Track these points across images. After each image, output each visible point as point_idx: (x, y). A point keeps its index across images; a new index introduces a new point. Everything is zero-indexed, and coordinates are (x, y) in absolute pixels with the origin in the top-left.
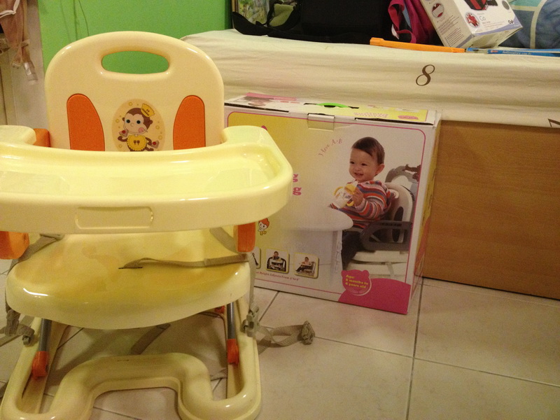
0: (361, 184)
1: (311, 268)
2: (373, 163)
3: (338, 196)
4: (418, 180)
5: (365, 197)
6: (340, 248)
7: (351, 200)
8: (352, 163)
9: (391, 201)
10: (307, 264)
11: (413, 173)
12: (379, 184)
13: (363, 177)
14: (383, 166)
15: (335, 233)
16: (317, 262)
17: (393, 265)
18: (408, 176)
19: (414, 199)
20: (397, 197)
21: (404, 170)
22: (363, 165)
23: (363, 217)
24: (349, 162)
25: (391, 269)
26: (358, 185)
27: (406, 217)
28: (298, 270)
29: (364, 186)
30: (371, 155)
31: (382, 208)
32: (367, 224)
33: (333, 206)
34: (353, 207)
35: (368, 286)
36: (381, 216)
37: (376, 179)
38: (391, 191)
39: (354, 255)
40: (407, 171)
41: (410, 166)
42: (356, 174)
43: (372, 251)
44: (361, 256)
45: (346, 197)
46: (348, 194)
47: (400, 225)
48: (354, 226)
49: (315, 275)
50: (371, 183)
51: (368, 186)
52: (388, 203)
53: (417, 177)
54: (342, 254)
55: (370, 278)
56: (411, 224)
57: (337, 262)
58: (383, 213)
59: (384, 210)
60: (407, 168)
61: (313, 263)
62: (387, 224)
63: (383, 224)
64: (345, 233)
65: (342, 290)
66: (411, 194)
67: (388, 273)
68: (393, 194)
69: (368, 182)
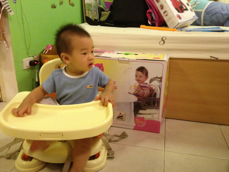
0: (140, 84)
1: (122, 117)
2: (144, 76)
3: (131, 89)
4: (161, 82)
5: (141, 89)
6: (133, 109)
7: (136, 91)
8: (136, 76)
9: (151, 90)
11: (159, 79)
12: (147, 84)
13: (141, 82)
14: (148, 77)
15: (131, 103)
16: (124, 114)
17: (154, 115)
18: (158, 81)
19: (160, 89)
20: (154, 89)
21: (156, 78)
22: (140, 77)
23: (141, 97)
24: (135, 76)
26: (139, 85)
27: (158, 96)
28: (117, 118)
29: (141, 85)
30: (143, 73)
31: (148, 93)
32: (143, 99)
33: (129, 93)
34: (137, 93)
35: (144, 123)
36: (148, 96)
37: (145, 82)
38: (151, 86)
39: (138, 111)
40: (157, 79)
41: (158, 77)
42: (138, 80)
43: (145, 110)
44: (141, 111)
45: (135, 89)
46: (135, 88)
47: (155, 99)
48: (138, 100)
49: (124, 120)
50: (144, 84)
51: (143, 85)
52: (150, 91)
53: (161, 81)
54: (134, 111)
55: (145, 120)
56: (159, 99)
57: (132, 114)
58: (149, 95)
59: (149, 94)
60: (157, 77)
61: (123, 115)
62: (151, 99)
63: (149, 99)
64: (134, 103)
65: (135, 125)
66: (159, 87)
67: (152, 118)
68: (152, 88)
69: (143, 83)
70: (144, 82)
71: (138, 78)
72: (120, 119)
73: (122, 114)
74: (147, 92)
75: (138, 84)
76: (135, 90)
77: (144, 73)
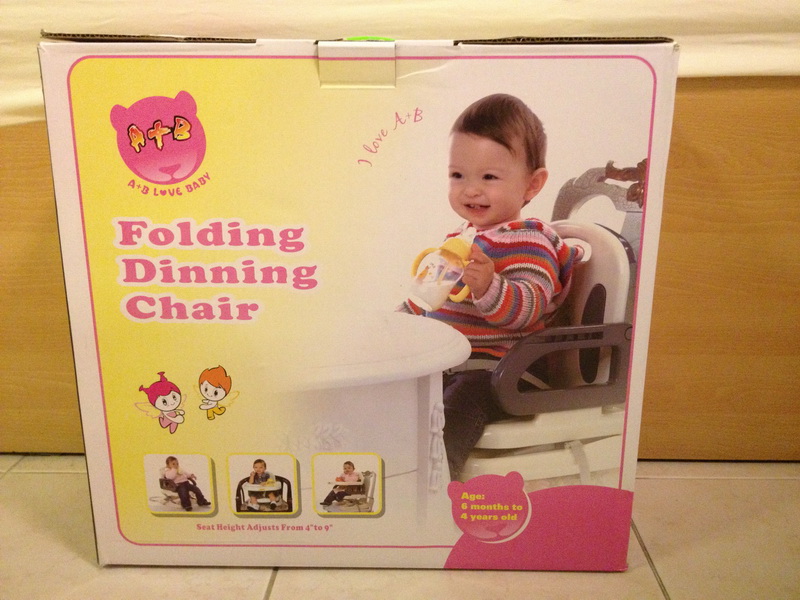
0: (487, 233)
1: (361, 489)
2: (516, 169)
3: (423, 275)
4: (642, 204)
5: (498, 269)
6: (441, 421)
7: (461, 284)
8: (456, 175)
9: (570, 270)
10: (351, 481)
11: (627, 184)
12: (538, 227)
13: (490, 215)
14: (544, 175)
15: (422, 382)
16: (378, 470)
17: (588, 448)
18: (614, 195)
19: (634, 259)
20: (585, 259)
21: (601, 179)
22: (488, 177)
23: (497, 328)
24: (446, 172)
25: (580, 458)
26: (478, 239)
27: (615, 313)
28: (328, 502)
29: (496, 239)
30: (508, 146)
31: (549, 296)
32: (509, 345)
33: (411, 308)
34: (467, 303)
35: (522, 514)
36: (545, 316)
37: (525, 214)
38: (571, 243)
39: (479, 433)
40: (609, 181)
41: (619, 165)
42: (471, 208)
43: (528, 418)
44: (498, 435)
45: (447, 277)
46: (451, 267)
47: (598, 335)
48: (474, 356)
49: (377, 508)
50: (514, 227)
51: (507, 238)
52: (562, 279)
53: (637, 196)
54: (446, 438)
55: (526, 491)
56: (627, 329)
57: (434, 461)
58: (551, 308)
59: (554, 299)
60: (611, 171)
61: (367, 474)
62: (564, 338)
63: (552, 339)
65: (453, 535)
66: (626, 244)
67: (575, 470)
68: (575, 252)
69: (506, 225)
70: (515, 214)
71: (471, 191)
72: (345, 510)
73: (359, 469)
74: (536, 286)
75: (473, 232)
76: (452, 283)
77: (517, 143)
